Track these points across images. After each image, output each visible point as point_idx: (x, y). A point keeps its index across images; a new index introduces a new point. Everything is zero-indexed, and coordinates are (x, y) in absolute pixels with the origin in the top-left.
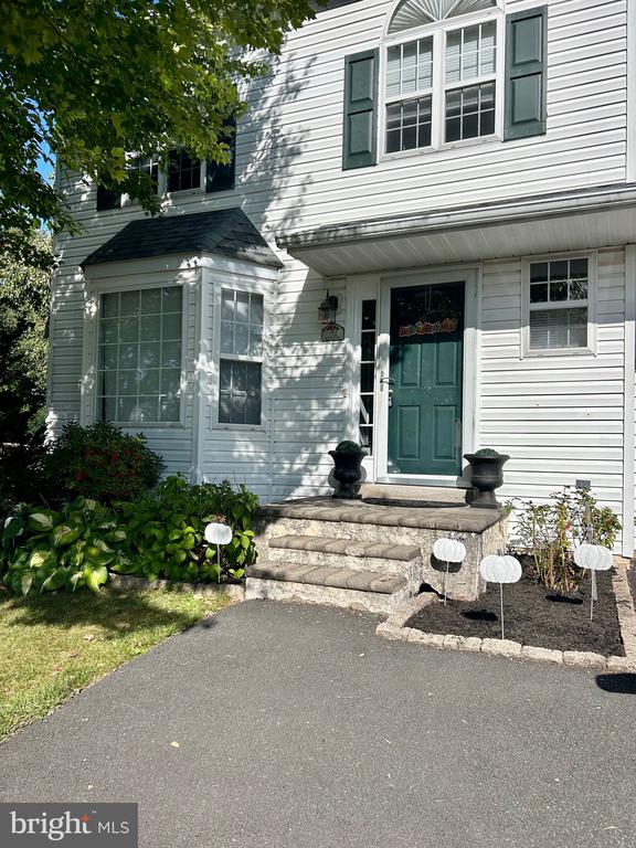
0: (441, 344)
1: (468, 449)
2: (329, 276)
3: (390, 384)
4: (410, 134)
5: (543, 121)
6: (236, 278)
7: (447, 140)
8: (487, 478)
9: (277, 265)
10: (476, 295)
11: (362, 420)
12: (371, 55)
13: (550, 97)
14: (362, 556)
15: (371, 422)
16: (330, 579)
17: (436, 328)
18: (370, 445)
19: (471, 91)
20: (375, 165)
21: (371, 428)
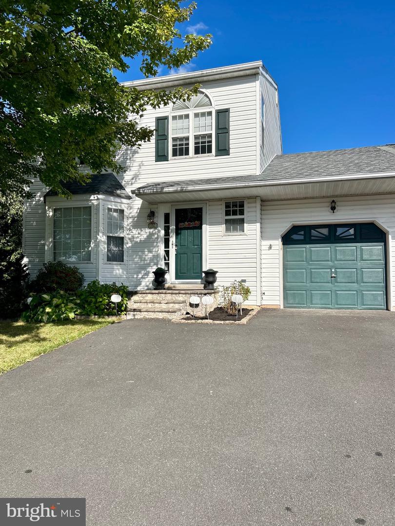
0: (194, 230)
1: (204, 269)
2: (151, 203)
3: (176, 245)
4: (181, 150)
5: (229, 151)
6: (113, 203)
7: (195, 154)
8: (211, 279)
9: (129, 198)
10: (206, 213)
11: (165, 260)
12: (166, 118)
13: (231, 142)
14: (167, 303)
15: (168, 260)
16: (156, 310)
17: (192, 224)
18: (168, 270)
19: (204, 136)
20: (168, 161)
21: (168, 263)
